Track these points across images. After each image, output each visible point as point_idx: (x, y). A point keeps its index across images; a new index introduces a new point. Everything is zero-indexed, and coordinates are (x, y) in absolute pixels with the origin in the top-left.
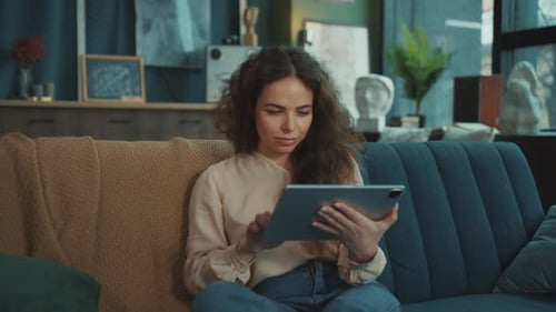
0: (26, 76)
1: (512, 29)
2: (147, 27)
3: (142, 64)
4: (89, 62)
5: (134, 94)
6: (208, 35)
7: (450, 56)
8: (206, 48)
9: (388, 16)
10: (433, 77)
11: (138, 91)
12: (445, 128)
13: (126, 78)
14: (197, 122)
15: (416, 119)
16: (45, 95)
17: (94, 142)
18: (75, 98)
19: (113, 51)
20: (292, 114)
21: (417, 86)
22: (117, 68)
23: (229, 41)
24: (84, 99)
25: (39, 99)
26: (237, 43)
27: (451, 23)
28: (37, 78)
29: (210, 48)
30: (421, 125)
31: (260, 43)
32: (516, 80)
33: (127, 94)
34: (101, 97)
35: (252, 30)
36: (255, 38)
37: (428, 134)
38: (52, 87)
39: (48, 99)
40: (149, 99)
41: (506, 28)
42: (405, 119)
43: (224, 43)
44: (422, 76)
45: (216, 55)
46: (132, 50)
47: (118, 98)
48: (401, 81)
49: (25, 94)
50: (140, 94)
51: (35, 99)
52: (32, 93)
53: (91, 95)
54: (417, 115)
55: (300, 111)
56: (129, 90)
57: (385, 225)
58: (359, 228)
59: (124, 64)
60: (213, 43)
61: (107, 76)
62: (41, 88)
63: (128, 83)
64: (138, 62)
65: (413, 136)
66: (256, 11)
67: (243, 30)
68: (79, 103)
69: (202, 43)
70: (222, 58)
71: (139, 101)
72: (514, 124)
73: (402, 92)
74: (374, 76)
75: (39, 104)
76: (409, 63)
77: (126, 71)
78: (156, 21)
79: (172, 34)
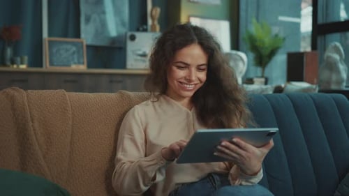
0: (9, 52)
1: (324, 22)
2: (88, 20)
3: (85, 44)
4: (50, 42)
5: (79, 63)
6: (127, 26)
7: (284, 39)
8: (126, 34)
9: (242, 14)
10: (273, 53)
11: (81, 61)
12: (283, 86)
13: (74, 53)
14: (120, 82)
15: (263, 80)
16: (22, 63)
17: (66, 93)
18: (41, 66)
19: (66, 36)
20: (193, 69)
21: (262, 58)
22: (69, 47)
23: (141, 29)
24: (47, 67)
25: (18, 66)
26: (145, 30)
27: (282, 18)
28: (16, 53)
29: (129, 34)
30: (266, 83)
31: (161, 30)
32: (330, 54)
33: (75, 63)
34: (57, 65)
35: (156, 22)
36: (158, 28)
37: (273, 89)
38: (26, 58)
39: (23, 67)
40: (89, 66)
41: (320, 21)
42: (255, 80)
43: (138, 30)
44: (266, 52)
45: (133, 38)
46: (78, 35)
47: (69, 66)
48: (252, 55)
49: (8, 63)
50: (83, 63)
51: (15, 66)
52: (13, 62)
53: (51, 64)
54: (262, 77)
55: (199, 68)
56: (76, 61)
57: (265, 151)
58: (248, 154)
59: (73, 44)
60: (131, 30)
61: (62, 52)
62: (19, 59)
63: (76, 56)
64: (82, 43)
65: (263, 91)
66: (158, 10)
67: (150, 22)
68: (43, 69)
69: (123, 30)
70: (137, 40)
71: (82, 68)
72: (329, 83)
73: (252, 62)
74: (234, 52)
75: (17, 70)
76: (258, 44)
77: (74, 49)
78: (94, 16)
79: (103, 24)
